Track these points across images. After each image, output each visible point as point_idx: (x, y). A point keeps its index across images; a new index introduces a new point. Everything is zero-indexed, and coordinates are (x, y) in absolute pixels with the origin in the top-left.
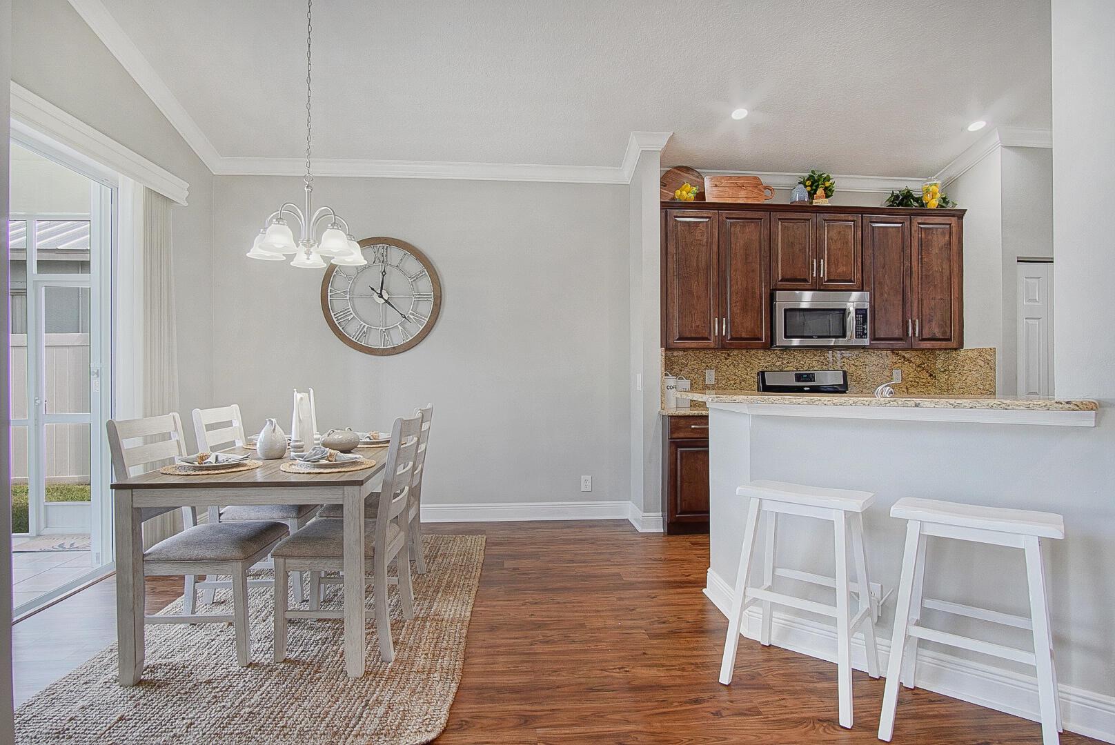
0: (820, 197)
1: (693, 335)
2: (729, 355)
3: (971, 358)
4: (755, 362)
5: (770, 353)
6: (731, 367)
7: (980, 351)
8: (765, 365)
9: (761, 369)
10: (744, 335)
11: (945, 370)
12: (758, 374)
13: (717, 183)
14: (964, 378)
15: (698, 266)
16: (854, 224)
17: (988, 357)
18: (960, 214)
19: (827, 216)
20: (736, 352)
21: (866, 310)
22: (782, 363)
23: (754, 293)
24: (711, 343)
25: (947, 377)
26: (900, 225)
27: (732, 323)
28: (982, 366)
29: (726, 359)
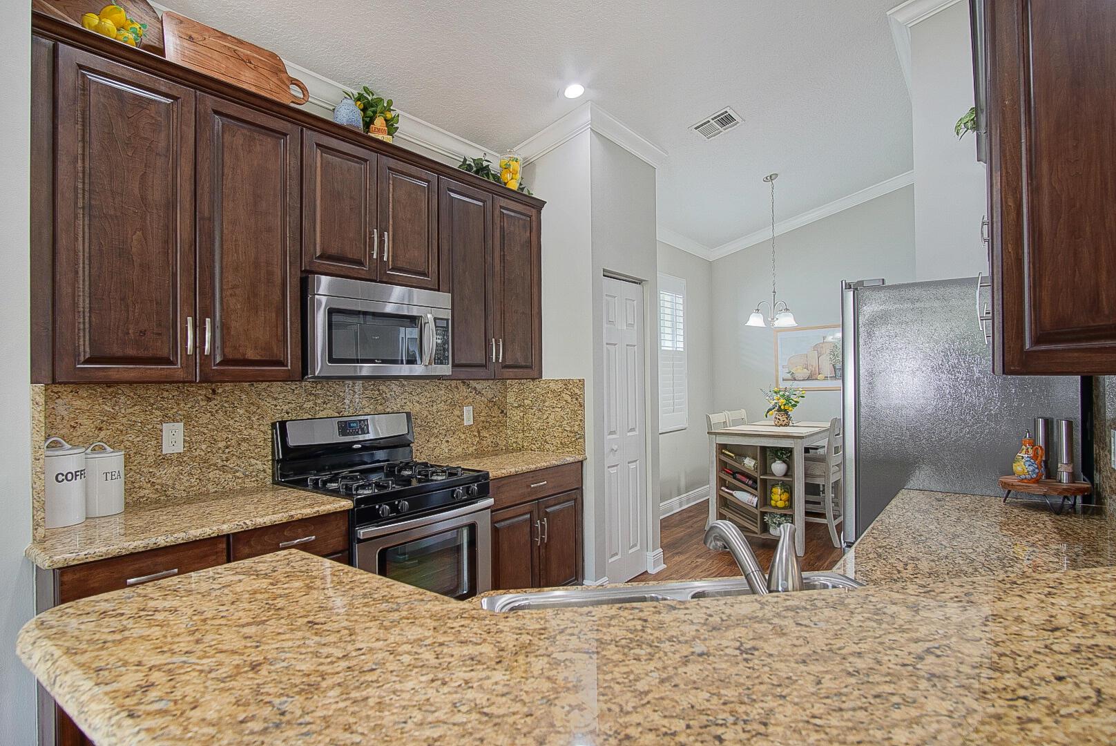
0: (379, 130)
1: (131, 352)
2: (214, 392)
3: (553, 391)
4: (268, 404)
5: (294, 387)
6: (220, 415)
7: (566, 383)
8: (286, 408)
9: (278, 417)
10: (251, 354)
11: (520, 406)
12: (273, 425)
13: (194, 35)
14: (545, 417)
15: (143, 198)
16: (428, 186)
17: (577, 391)
18: (539, 205)
19: (392, 163)
20: (229, 387)
21: (447, 320)
22: (315, 404)
23: (270, 273)
24: (177, 370)
25: (522, 414)
26: (481, 204)
27: (225, 329)
28: (569, 401)
29: (209, 400)
